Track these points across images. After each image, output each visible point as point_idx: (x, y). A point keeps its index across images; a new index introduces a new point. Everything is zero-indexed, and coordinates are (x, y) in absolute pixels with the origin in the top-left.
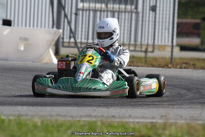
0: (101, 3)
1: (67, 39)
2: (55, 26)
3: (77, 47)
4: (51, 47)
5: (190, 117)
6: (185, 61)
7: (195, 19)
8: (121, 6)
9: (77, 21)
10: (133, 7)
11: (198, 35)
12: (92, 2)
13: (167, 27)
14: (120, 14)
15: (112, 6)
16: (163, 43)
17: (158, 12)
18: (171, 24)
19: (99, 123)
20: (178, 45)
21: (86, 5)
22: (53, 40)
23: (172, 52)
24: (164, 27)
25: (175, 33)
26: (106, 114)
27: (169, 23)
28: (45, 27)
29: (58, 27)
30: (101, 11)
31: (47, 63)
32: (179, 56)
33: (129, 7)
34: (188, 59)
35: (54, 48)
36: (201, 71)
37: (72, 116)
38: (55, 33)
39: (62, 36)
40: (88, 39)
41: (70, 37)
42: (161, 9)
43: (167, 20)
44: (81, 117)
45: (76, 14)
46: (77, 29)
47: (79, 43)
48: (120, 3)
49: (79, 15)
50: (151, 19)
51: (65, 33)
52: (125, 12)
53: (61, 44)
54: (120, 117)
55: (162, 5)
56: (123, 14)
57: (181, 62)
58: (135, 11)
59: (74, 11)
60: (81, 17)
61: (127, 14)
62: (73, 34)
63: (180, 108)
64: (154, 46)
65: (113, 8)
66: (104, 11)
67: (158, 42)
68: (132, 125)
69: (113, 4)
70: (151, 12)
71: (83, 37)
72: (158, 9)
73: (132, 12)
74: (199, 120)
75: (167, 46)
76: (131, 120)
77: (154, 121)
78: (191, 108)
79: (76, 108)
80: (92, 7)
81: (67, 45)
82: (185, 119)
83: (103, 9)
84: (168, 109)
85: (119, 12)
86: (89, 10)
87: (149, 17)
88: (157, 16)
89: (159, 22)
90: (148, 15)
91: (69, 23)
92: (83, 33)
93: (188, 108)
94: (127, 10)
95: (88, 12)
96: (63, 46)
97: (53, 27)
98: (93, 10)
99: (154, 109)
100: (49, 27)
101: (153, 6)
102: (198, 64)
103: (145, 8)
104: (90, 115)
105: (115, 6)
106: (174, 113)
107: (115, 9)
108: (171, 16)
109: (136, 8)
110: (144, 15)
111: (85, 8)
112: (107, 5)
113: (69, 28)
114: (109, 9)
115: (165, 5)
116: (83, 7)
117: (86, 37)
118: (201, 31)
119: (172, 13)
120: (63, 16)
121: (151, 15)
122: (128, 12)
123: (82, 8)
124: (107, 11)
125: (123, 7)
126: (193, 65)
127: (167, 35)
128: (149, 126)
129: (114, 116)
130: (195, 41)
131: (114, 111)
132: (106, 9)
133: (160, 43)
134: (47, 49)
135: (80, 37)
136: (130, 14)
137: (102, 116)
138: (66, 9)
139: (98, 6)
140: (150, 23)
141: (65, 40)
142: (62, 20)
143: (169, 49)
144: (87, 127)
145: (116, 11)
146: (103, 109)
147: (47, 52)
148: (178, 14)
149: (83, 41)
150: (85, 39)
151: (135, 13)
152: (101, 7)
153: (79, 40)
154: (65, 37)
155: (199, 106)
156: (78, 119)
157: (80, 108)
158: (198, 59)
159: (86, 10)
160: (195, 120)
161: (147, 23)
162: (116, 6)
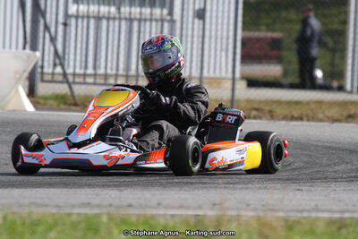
0: (109, 5)
1: (49, 67)
2: (28, 46)
3: (68, 82)
4: (22, 82)
5: (263, 206)
6: (256, 106)
7: (273, 30)
8: (143, 10)
9: (68, 38)
10: (165, 11)
11: (279, 60)
12: (94, 4)
13: (224, 46)
14: (142, 23)
15: (128, 9)
16: (218, 75)
17: (208, 20)
18: (231, 41)
19: (105, 219)
20: (243, 78)
21: (83, 8)
22: (24, 71)
23: (233, 90)
24: (219, 47)
25: (238, 57)
26: (116, 202)
27: (228, 38)
28: (10, 47)
29: (34, 48)
30: (108, 19)
31: (14, 111)
32: (246, 97)
33: (157, 11)
34: (260, 102)
35: (27, 83)
36: (283, 122)
37: (57, 206)
38: (28, 57)
39: (40, 63)
40: (86, 67)
41: (55, 65)
42: (214, 14)
43: (225, 34)
44: (73, 206)
45: (65, 24)
46: (67, 50)
47: (71, 74)
48: (142, 5)
49: (70, 25)
50: (196, 33)
51: (46, 58)
52: (151, 20)
53: (38, 76)
54: (141, 207)
55: (215, 8)
56: (148, 23)
57: (249, 106)
58: (168, 18)
59: (61, 19)
60: (73, 29)
61: (154, 23)
62: (59, 59)
63: (247, 188)
64: (201, 78)
65: (130, 14)
66: (114, 19)
67: (208, 72)
68: (162, 221)
69: (131, 6)
70: (196, 20)
71: (78, 64)
72: (208, 14)
73: (162, 20)
74: (278, 211)
75: (224, 79)
76: (161, 212)
77: (201, 213)
78: (265, 188)
79: (65, 190)
80: (93, 12)
81: (49, 78)
82: (255, 209)
83: (112, 16)
84: (225, 191)
85: (140, 20)
86: (88, 17)
87: (193, 29)
88: (207, 27)
89: (210, 38)
90: (190, 26)
91: (53, 40)
92: (78, 58)
93: (260, 188)
94: (154, 17)
95: (85, 21)
96: (43, 81)
97: (24, 48)
98: (94, 17)
99: (200, 192)
100: (17, 48)
101: (200, 10)
102: (279, 111)
103: (185, 13)
104: (89, 204)
105: (133, 9)
106: (235, 198)
107: (133, 16)
108: (232, 27)
109: (171, 13)
110: (185, 26)
111: (81, 14)
112: (119, 9)
113: (52, 48)
114: (122, 16)
115: (220, 8)
116: (78, 11)
117: (83, 65)
118: (284, 53)
119: (232, 21)
120: (41, 27)
121: (196, 26)
122: (157, 20)
123: (75, 14)
124: (120, 19)
125: (147, 11)
126: (270, 112)
127: (223, 59)
128: (192, 221)
129: (130, 206)
130: (274, 70)
131: (131, 196)
132: (117, 16)
133: (212, 75)
134: (15, 86)
135: (72, 63)
136: (160, 23)
137: (110, 205)
138: (48, 16)
139: (104, 9)
140: (195, 39)
141: (45, 70)
142: (41, 34)
143: (228, 85)
144: (83, 226)
145: (135, 19)
146: (112, 192)
147: (14, 91)
148: (244, 23)
149: (78, 71)
150: (81, 68)
151: (168, 21)
152: (109, 12)
153: (70, 71)
154: (46, 64)
155: (279, 186)
156: (68, 211)
157: (72, 191)
158: (279, 103)
159: (83, 17)
160: (272, 210)
161: (189, 39)
162: (136, 11)
